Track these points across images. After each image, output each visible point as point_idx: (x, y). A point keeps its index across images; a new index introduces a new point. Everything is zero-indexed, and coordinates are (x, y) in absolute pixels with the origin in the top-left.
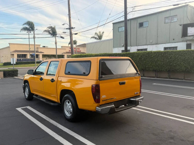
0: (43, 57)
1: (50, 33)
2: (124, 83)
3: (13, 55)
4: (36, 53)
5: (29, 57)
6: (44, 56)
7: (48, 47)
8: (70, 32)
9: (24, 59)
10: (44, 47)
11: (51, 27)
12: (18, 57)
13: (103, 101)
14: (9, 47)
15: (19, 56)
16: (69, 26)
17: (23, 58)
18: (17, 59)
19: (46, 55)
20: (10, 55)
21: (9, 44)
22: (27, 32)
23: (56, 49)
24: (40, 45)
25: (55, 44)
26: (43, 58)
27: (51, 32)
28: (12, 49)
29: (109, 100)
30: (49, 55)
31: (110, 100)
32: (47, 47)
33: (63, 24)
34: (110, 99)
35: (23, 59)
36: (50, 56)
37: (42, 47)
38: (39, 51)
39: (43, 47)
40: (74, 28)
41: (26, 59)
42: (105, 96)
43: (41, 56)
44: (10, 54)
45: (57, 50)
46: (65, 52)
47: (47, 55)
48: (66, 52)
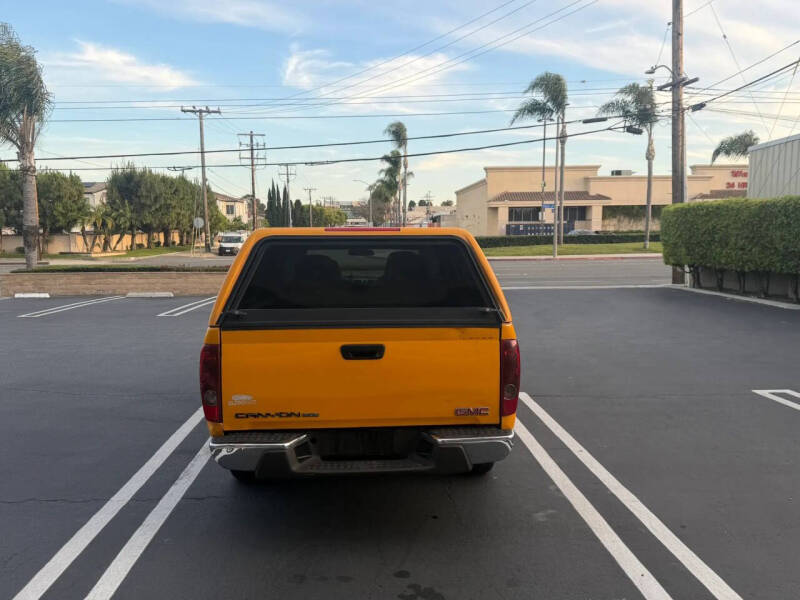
0: (604, 218)
1: (626, 114)
2: (374, 352)
3: (496, 209)
4: (566, 199)
5: (548, 217)
6: (610, 212)
7: (633, 175)
8: (673, 102)
9: (531, 225)
10: (618, 173)
11: (633, 89)
12: (510, 219)
13: (237, 416)
14: (484, 181)
15: (514, 213)
16: (673, 73)
17: (529, 220)
18: (508, 226)
19: (618, 207)
20: (486, 210)
21: (486, 169)
22: (539, 121)
23: (650, 178)
24: (597, 167)
25: (647, 158)
26: (607, 222)
27: (632, 109)
28: (494, 191)
29: (277, 418)
30: (633, 207)
31: (282, 419)
32: (630, 172)
33: (649, 69)
34: (280, 415)
35: (525, 226)
36: (635, 212)
37: (609, 174)
38: (592, 193)
39: (613, 173)
40: (696, 80)
41: (538, 225)
42: (249, 398)
43: (596, 214)
44: (486, 205)
45: (654, 184)
46: (708, 193)
47: (624, 207)
48: (711, 191)
